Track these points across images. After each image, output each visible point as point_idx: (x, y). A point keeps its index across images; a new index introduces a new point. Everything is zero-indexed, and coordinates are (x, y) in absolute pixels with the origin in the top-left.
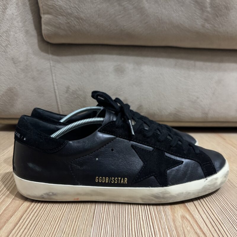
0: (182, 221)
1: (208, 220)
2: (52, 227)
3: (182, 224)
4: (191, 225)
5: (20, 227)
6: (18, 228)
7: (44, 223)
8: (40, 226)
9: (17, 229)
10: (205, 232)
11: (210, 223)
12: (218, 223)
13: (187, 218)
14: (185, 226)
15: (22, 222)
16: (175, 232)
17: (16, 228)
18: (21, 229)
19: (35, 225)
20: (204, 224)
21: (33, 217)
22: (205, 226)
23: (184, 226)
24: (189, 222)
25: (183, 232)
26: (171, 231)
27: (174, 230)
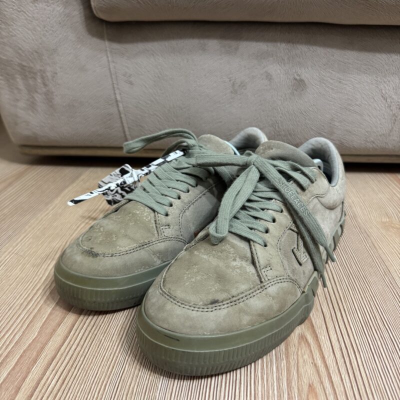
0: (299, 343)
1: (338, 344)
2: (114, 345)
3: (298, 349)
4: (311, 351)
5: (72, 343)
6: (69, 343)
7: (103, 336)
8: (98, 342)
9: (68, 345)
10: (328, 365)
11: (339, 350)
12: (352, 351)
13: (307, 340)
14: (302, 353)
15: (74, 335)
16: (285, 361)
17: (66, 343)
18: (72, 345)
19: (91, 340)
20: (331, 350)
21: (88, 326)
22: (332, 354)
23: (300, 353)
24: (309, 345)
25: (296, 362)
26: (280, 359)
27: (284, 359)
